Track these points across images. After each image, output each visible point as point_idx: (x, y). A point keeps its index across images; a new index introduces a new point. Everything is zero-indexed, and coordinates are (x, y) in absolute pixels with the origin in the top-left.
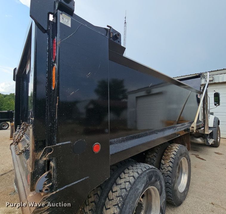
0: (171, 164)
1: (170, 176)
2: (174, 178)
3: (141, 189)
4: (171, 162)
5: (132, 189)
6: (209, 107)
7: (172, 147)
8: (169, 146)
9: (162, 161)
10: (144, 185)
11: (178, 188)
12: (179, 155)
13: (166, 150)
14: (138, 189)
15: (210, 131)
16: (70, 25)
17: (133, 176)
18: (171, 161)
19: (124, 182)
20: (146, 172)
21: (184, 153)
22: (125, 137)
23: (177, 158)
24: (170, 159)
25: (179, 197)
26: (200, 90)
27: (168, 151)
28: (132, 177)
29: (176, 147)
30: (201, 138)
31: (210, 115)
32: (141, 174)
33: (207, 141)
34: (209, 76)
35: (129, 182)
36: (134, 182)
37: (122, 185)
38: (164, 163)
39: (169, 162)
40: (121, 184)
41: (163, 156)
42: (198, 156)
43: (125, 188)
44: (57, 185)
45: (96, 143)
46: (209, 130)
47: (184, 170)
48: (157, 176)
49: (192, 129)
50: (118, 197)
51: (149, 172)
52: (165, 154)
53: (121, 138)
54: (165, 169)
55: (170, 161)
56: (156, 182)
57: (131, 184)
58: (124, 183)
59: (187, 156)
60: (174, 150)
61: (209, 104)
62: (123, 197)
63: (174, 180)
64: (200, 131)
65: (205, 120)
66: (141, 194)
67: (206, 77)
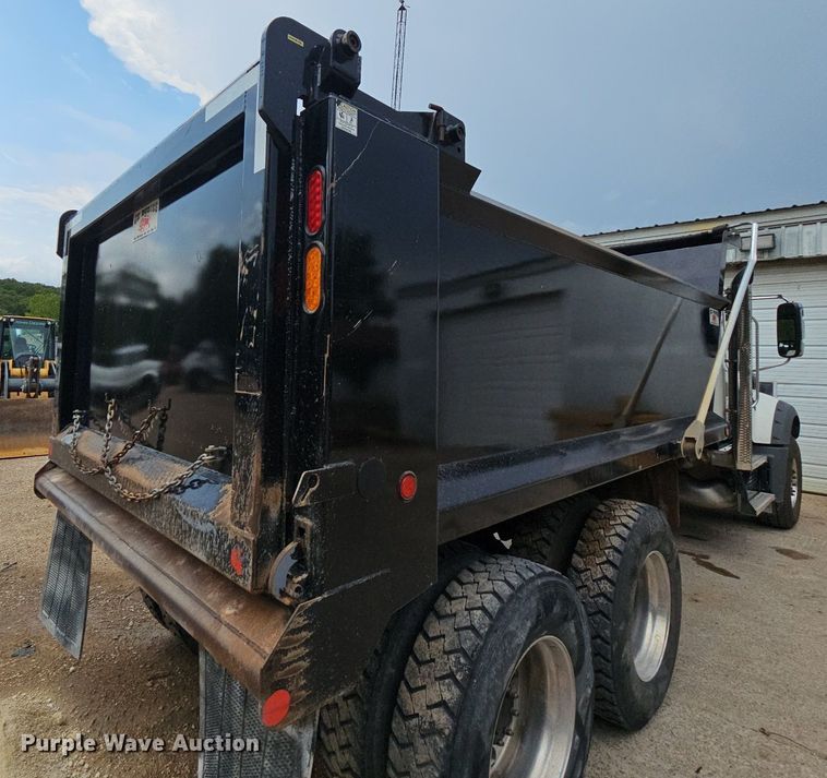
0: (610, 572)
1: (606, 612)
2: (620, 623)
3: (522, 636)
4: (608, 562)
5: (496, 631)
6: (754, 360)
7: (611, 509)
8: (602, 508)
9: (576, 559)
10: (529, 624)
11: (636, 661)
12: (639, 539)
13: (590, 521)
14: (513, 635)
15: (759, 461)
16: (354, 132)
17: (495, 593)
18: (611, 558)
19: (466, 609)
20: (536, 583)
21: (658, 533)
22: (466, 462)
23: (632, 551)
24: (606, 551)
25: (638, 694)
26: (721, 292)
27: (596, 525)
28: (490, 596)
29: (628, 513)
30: (720, 486)
31: (761, 394)
32: (521, 588)
33: (745, 501)
34: (760, 229)
35: (483, 608)
36: (501, 611)
37: (458, 620)
38: (581, 566)
39: (603, 563)
40: (455, 615)
41: (580, 542)
42: (707, 557)
43: (472, 628)
44: (322, 579)
45: (406, 473)
46: (756, 457)
47: (654, 600)
48: (567, 601)
49: (690, 445)
50: (450, 652)
51: (544, 584)
52: (586, 534)
53: (455, 464)
54: (589, 590)
55: (605, 558)
56: (566, 624)
57: (490, 617)
58: (466, 613)
59: (667, 548)
60: (619, 522)
61: (754, 348)
62: (469, 653)
63: (621, 628)
64: (713, 456)
65: (736, 414)
66: (523, 651)
67: (742, 235)
